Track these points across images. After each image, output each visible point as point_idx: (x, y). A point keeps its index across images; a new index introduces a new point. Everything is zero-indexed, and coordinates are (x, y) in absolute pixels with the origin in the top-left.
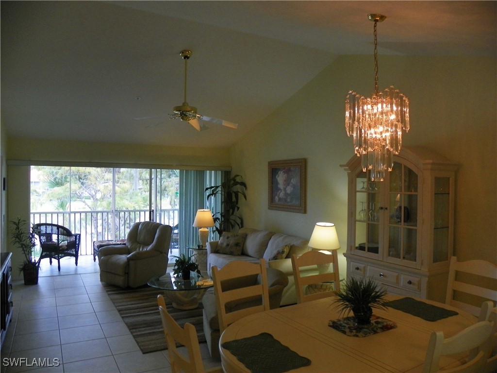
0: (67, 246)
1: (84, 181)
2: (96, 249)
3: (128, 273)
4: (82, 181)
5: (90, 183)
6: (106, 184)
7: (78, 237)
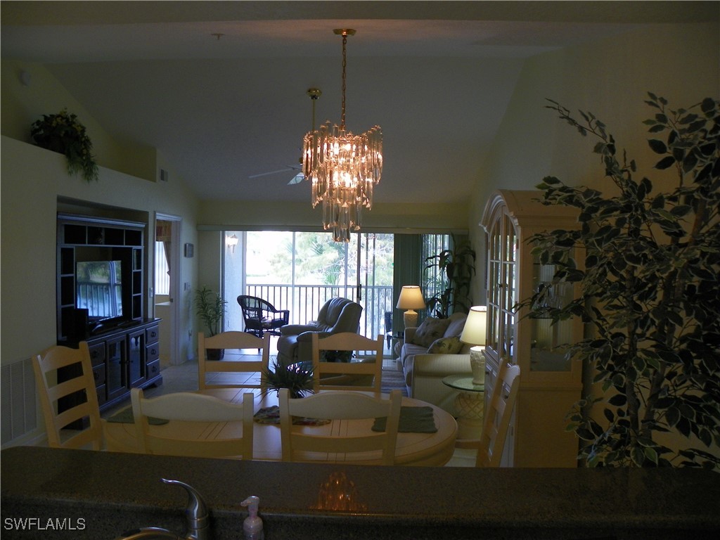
0: (271, 323)
7: (286, 314)
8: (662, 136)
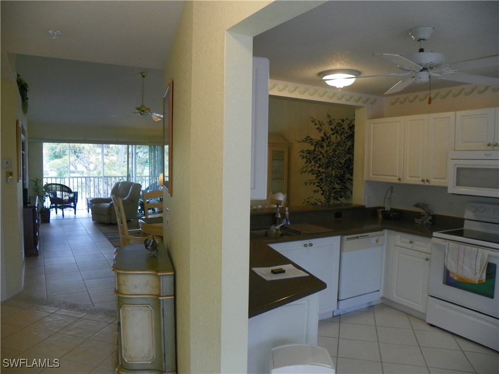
0: (68, 200)
1: (79, 154)
2: (90, 203)
3: (110, 214)
4: (77, 154)
5: (84, 155)
6: (97, 157)
7: (76, 194)
8: (332, 127)
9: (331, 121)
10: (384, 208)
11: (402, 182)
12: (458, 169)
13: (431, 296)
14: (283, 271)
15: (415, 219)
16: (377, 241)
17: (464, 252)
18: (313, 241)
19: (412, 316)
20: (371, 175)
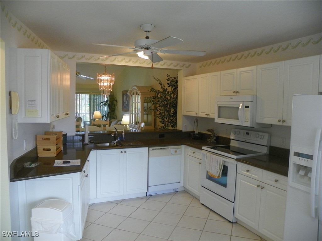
8: (169, 82)
9: (169, 79)
10: (194, 132)
11: (198, 116)
12: (219, 107)
13: (203, 186)
14: (69, 162)
15: (208, 139)
16: (176, 152)
17: (213, 159)
18: (127, 150)
19: (196, 198)
20: (185, 112)
